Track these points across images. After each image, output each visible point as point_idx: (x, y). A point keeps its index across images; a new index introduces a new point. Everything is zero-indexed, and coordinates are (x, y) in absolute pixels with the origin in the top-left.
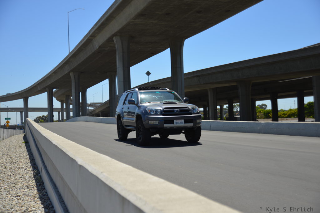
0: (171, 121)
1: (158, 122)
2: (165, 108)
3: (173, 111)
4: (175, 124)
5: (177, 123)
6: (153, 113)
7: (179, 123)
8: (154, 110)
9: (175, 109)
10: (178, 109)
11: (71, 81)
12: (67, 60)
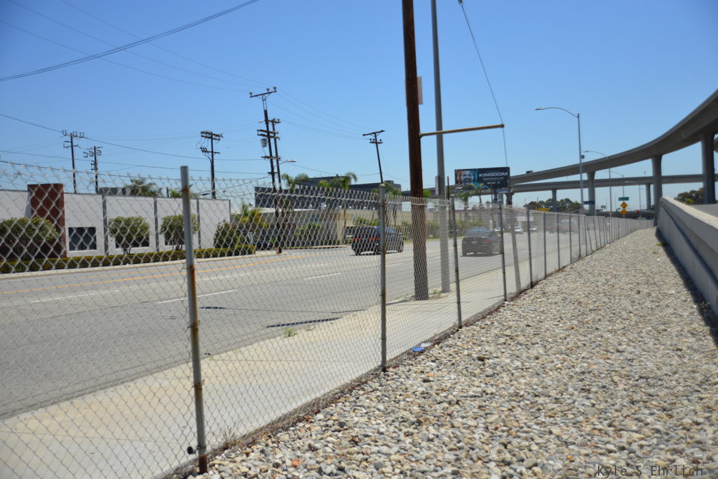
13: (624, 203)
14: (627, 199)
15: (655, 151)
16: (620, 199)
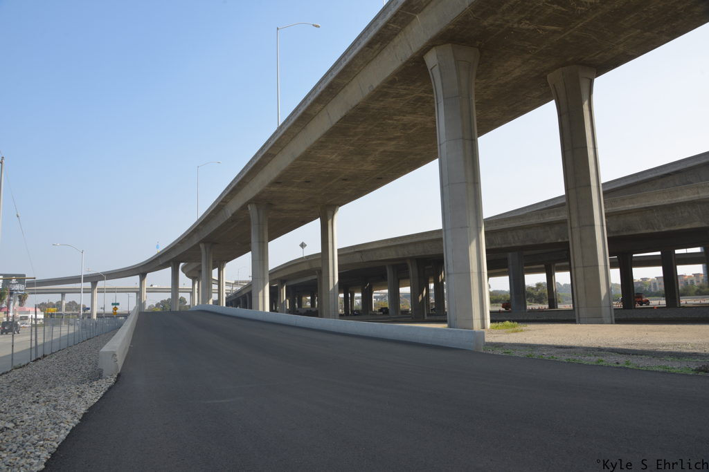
11: (201, 255)
12: (195, 229)
13: (115, 307)
14: (118, 304)
15: (142, 270)
16: (113, 304)
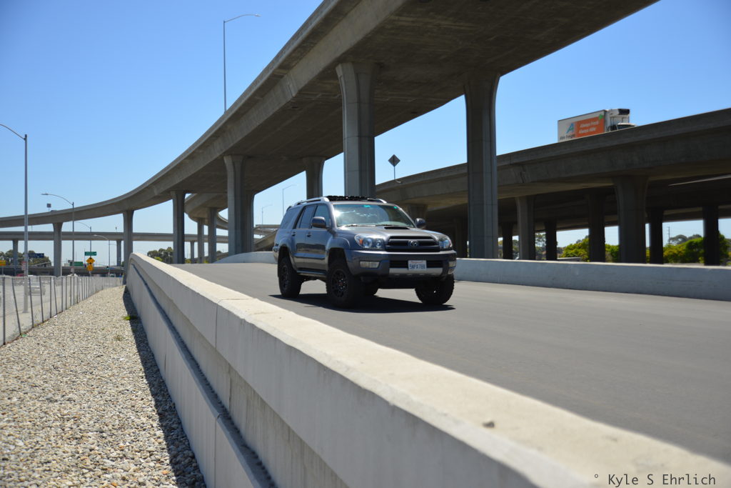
0: (403, 263)
1: (378, 263)
2: (392, 237)
3: (406, 243)
4: (409, 267)
5: (413, 267)
6: (366, 247)
7: (418, 267)
8: (369, 240)
9: (409, 240)
10: (416, 240)
12: (220, 129)
13: (91, 258)
14: (94, 254)
15: (127, 205)
16: (87, 254)
